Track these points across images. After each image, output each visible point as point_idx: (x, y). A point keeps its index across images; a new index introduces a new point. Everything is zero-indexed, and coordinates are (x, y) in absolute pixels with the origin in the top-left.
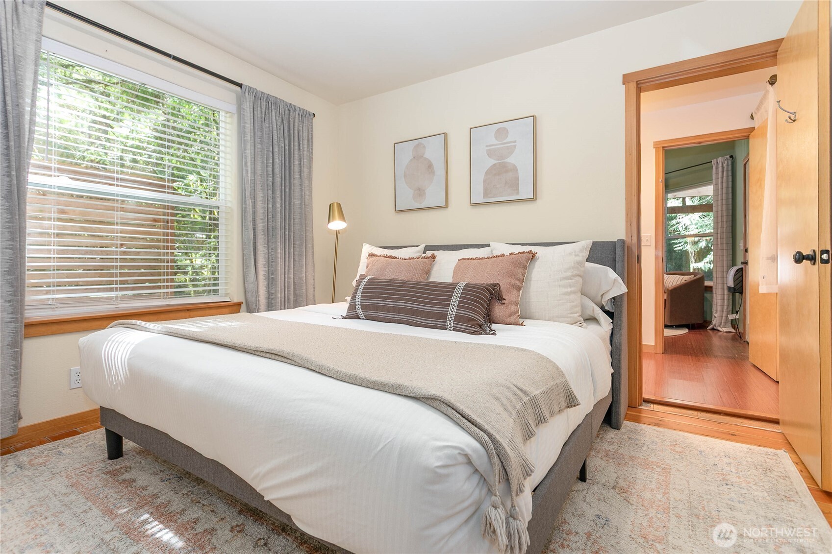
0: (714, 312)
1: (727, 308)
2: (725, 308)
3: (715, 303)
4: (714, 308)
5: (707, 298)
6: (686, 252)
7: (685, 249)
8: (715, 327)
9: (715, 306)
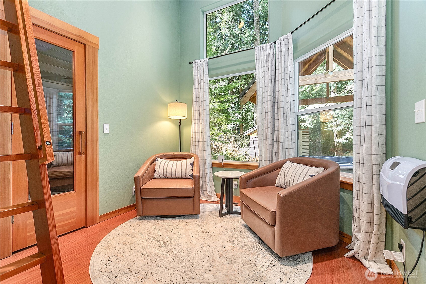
0: (355, 230)
1: (378, 230)
2: (375, 229)
3: (357, 216)
4: (355, 222)
5: (343, 199)
6: (332, 132)
7: (330, 130)
8: (356, 256)
9: (357, 219)
